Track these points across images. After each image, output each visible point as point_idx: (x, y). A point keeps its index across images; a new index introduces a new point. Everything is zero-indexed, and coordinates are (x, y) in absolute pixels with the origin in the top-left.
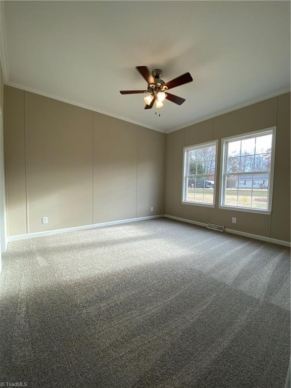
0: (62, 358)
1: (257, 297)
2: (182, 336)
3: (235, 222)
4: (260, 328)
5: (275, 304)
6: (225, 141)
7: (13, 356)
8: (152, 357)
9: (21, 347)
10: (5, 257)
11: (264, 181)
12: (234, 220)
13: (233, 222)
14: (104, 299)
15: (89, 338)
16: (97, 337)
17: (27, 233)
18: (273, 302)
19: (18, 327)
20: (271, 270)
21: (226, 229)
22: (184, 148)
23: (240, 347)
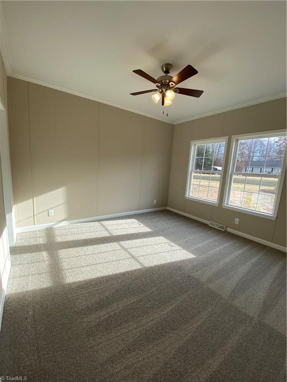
0: (65, 370)
1: (251, 314)
2: (174, 354)
3: (238, 223)
4: (250, 350)
5: (268, 324)
6: (235, 138)
7: (21, 365)
8: (145, 375)
9: (28, 356)
10: (14, 251)
11: (272, 169)
12: (237, 221)
13: (235, 223)
14: (104, 307)
15: (89, 350)
16: (96, 350)
17: (34, 225)
18: (267, 322)
19: (25, 333)
20: (269, 282)
21: (227, 228)
22: (191, 142)
23: (228, 371)
